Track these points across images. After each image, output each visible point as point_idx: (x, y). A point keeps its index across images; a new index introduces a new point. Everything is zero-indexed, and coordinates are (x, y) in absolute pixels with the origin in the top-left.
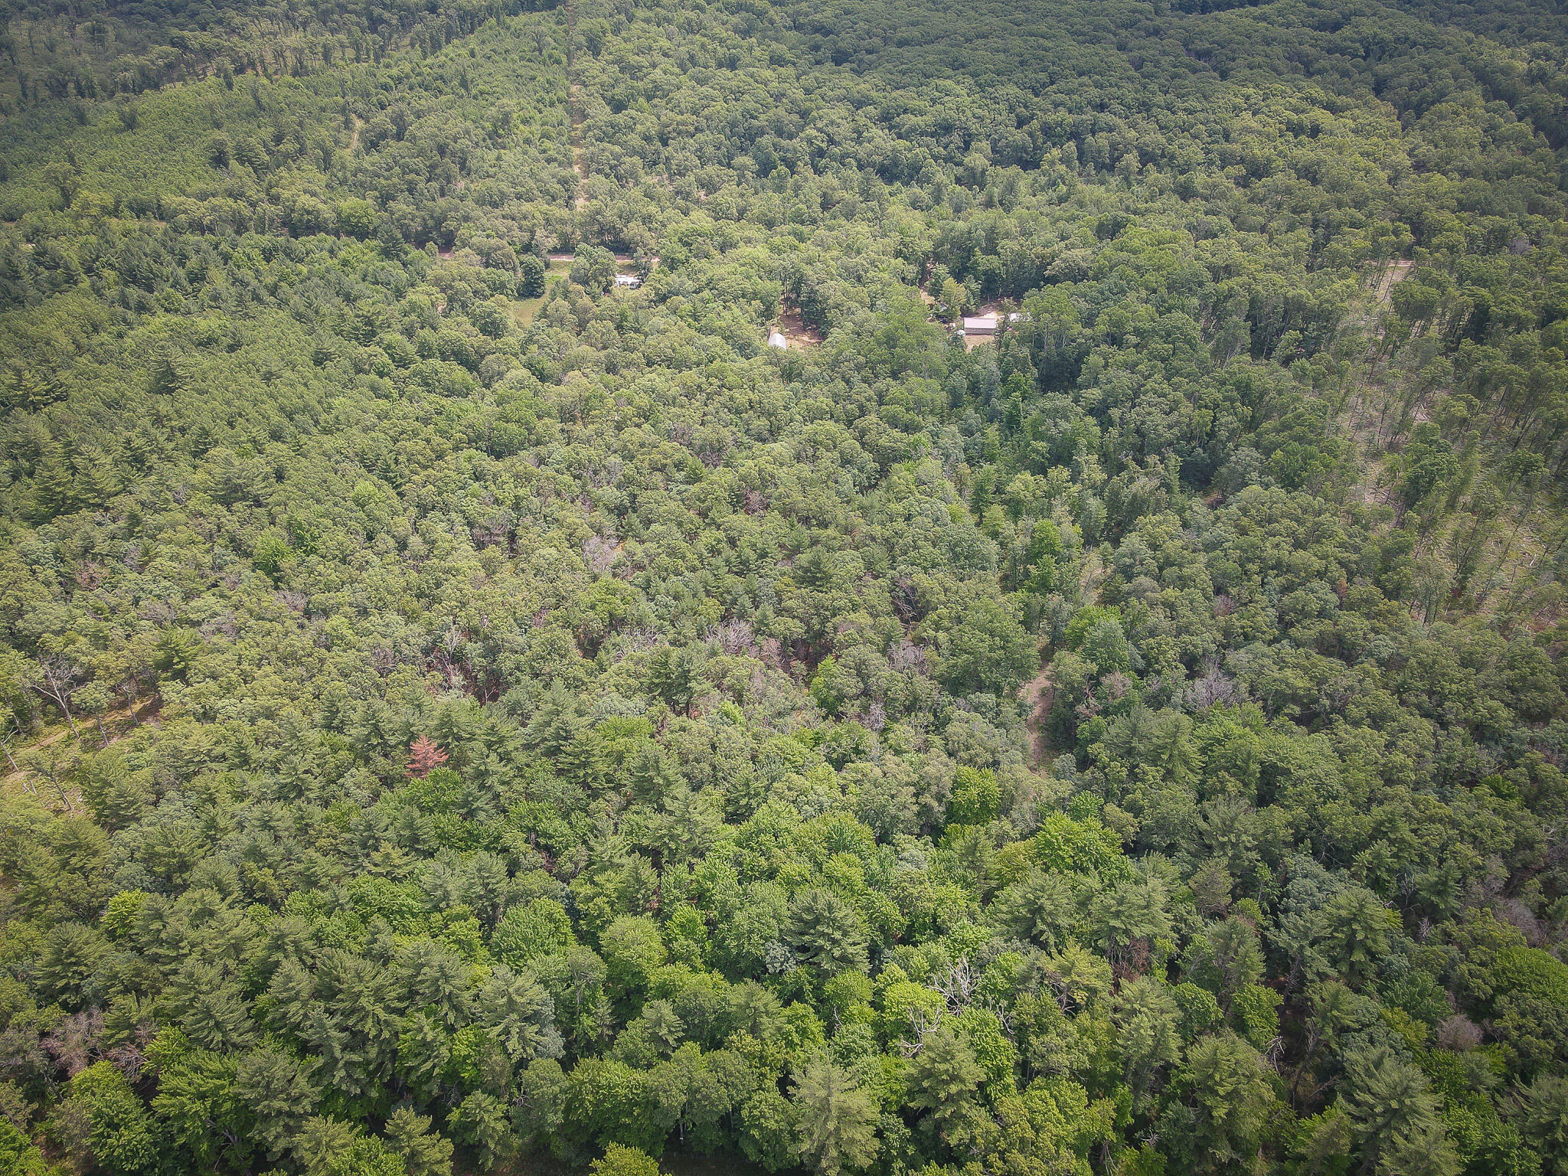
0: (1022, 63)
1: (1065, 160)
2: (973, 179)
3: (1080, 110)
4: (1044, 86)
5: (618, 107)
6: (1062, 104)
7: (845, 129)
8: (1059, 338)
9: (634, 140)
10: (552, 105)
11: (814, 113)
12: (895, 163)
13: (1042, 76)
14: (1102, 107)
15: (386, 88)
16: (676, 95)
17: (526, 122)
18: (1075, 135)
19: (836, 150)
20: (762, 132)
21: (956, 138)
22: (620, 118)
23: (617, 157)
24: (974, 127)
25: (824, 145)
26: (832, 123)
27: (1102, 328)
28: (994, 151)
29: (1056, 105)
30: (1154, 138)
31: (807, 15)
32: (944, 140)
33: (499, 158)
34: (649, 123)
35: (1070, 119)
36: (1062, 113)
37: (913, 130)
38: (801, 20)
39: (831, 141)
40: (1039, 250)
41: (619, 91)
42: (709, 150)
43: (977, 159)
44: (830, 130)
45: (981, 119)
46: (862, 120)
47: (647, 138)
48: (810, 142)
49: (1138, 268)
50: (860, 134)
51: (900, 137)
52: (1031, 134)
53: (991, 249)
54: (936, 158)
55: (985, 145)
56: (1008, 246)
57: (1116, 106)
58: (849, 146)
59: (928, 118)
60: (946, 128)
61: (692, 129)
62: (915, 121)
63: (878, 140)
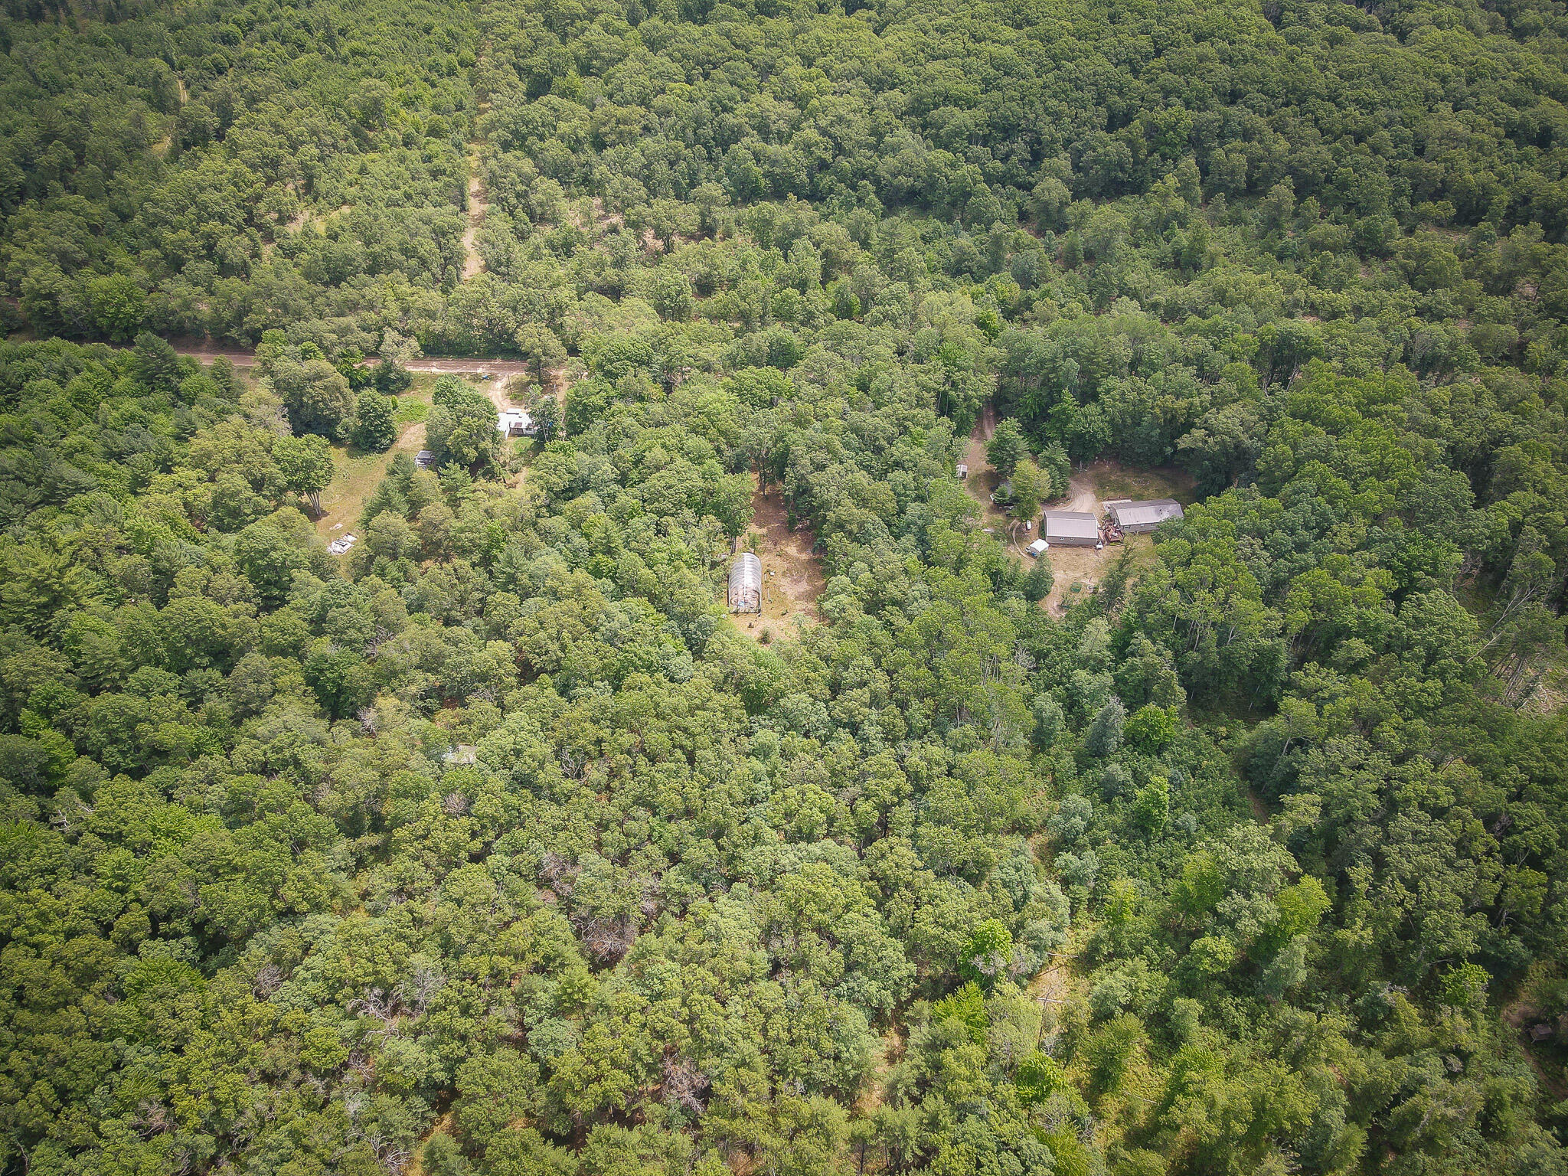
1: (1183, 189)
2: (1050, 220)
3: (1203, 103)
4: (1147, 58)
5: (539, 87)
6: (1175, 92)
7: (860, 126)
8: (1223, 632)
9: (554, 149)
11: (815, 102)
12: (932, 185)
13: (1144, 42)
14: (1233, 97)
16: (620, 71)
17: (409, 103)
18: (1195, 142)
19: (845, 163)
20: (736, 135)
21: (1020, 147)
22: (536, 110)
23: (527, 180)
24: (1047, 130)
25: (828, 156)
26: (840, 119)
27: (1300, 616)
28: (1076, 167)
29: (1167, 93)
30: (1317, 153)
32: (1003, 148)
33: (363, 171)
34: (576, 121)
35: (1189, 118)
36: (1178, 107)
37: (956, 133)
39: (839, 149)
40: (1168, 401)
41: (537, 61)
43: (1052, 188)
44: (837, 131)
45: (1056, 117)
46: (884, 116)
47: (576, 146)
48: (807, 147)
50: (880, 137)
51: (938, 142)
52: (1130, 143)
53: (1088, 395)
54: (989, 179)
55: (1062, 161)
56: (1118, 387)
57: (1257, 98)
58: (865, 158)
59: (980, 114)
60: (1008, 130)
61: (637, 129)
62: (960, 117)
63: (907, 153)
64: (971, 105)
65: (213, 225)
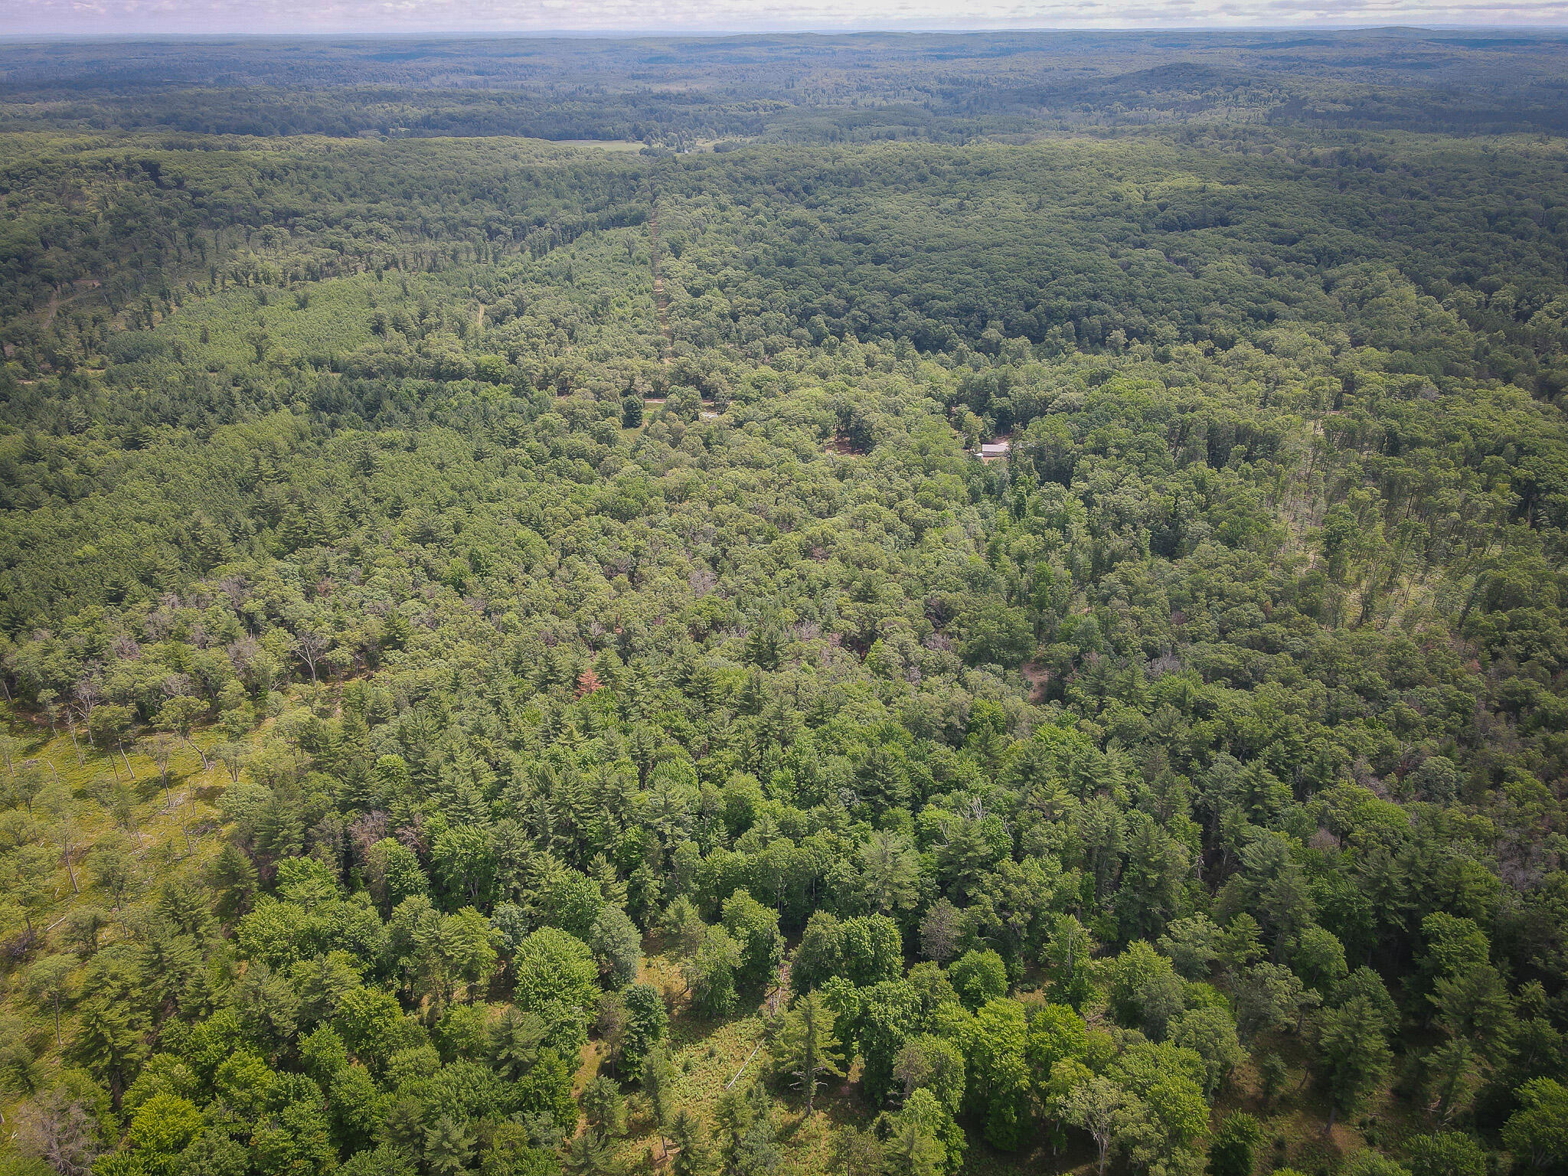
0: (1029, 264)
1: (1065, 335)
3: (1077, 298)
4: (1047, 281)
5: (696, 293)
6: (1062, 294)
7: (884, 310)
9: (711, 316)
10: (641, 293)
11: (859, 299)
13: (1046, 273)
14: (1095, 297)
15: (504, 281)
17: (620, 305)
18: (1073, 317)
19: (877, 326)
21: (975, 318)
22: (700, 301)
23: (698, 329)
24: (990, 310)
26: (874, 305)
27: (1090, 443)
29: (1057, 294)
30: (1138, 319)
31: (851, 229)
32: (966, 320)
33: (599, 331)
34: (723, 304)
35: (1069, 304)
36: (1062, 300)
37: (939, 311)
38: (846, 233)
39: (872, 319)
40: (1042, 393)
41: (699, 282)
42: (773, 324)
43: (992, 333)
44: (871, 311)
45: (995, 304)
46: (898, 305)
47: (722, 316)
48: (854, 319)
49: (1120, 403)
50: (896, 314)
51: (929, 316)
52: (1036, 316)
53: (1003, 392)
54: (958, 333)
56: (1017, 391)
57: (1106, 295)
59: (952, 303)
60: (967, 311)
62: (941, 305)
63: (911, 319)
64: (947, 299)
65: (535, 339)
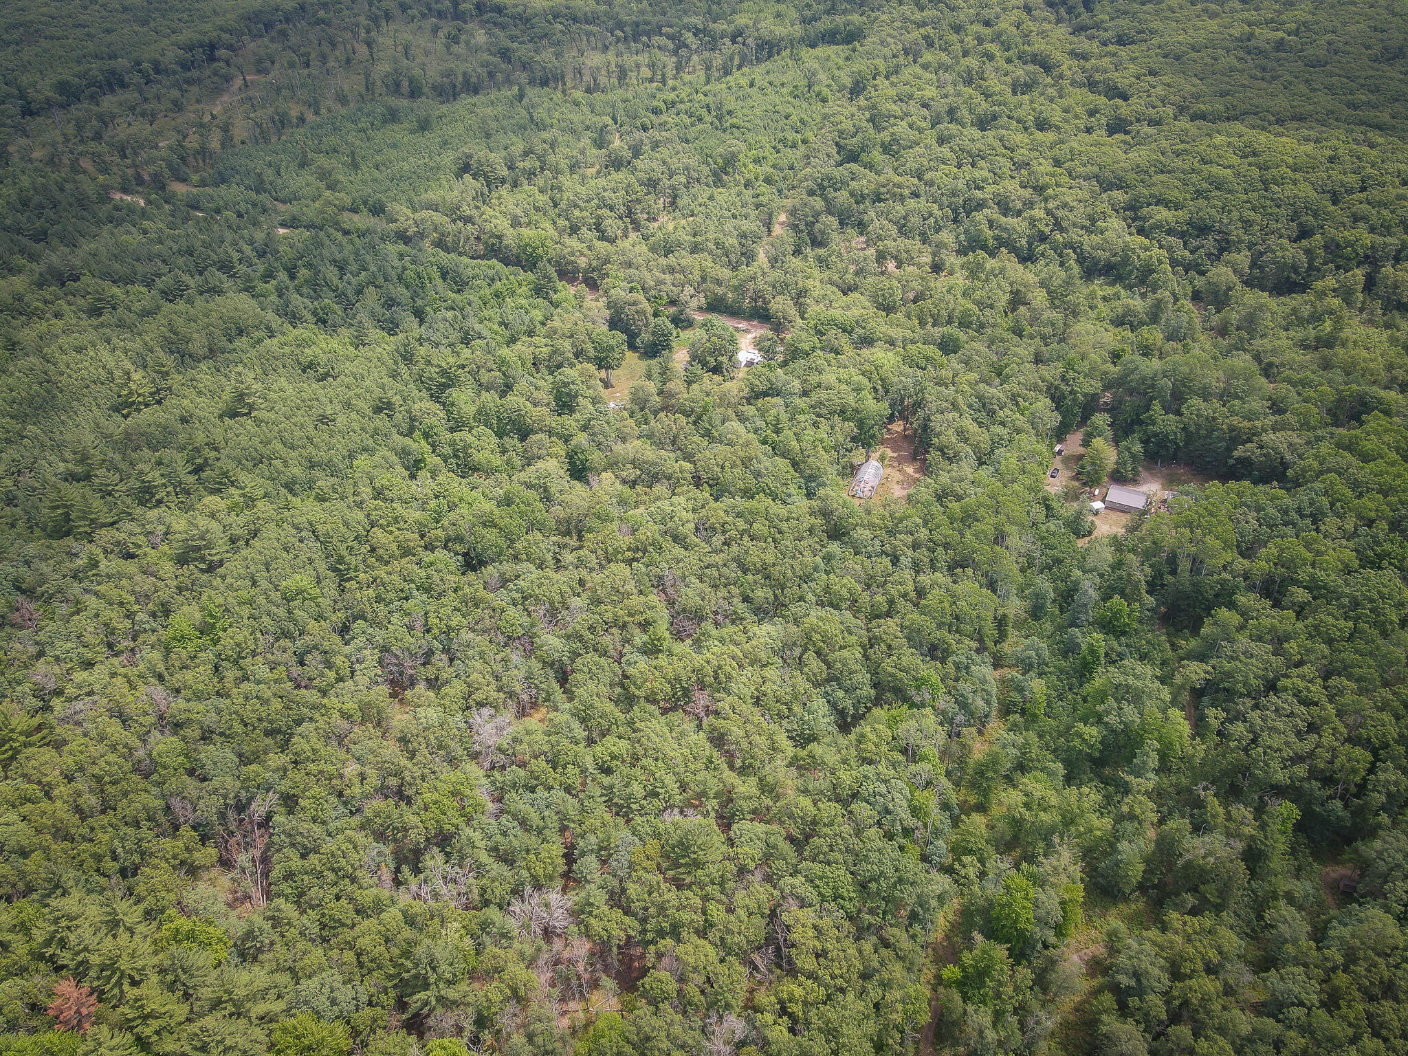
0: (1331, 160)
2: (1216, 298)
3: (1386, 229)
4: (1351, 191)
5: (846, 158)
6: (1364, 218)
7: (1078, 214)
9: (842, 198)
10: (794, 146)
11: (1050, 191)
12: (1126, 260)
13: (1353, 180)
15: (656, 111)
16: (908, 155)
17: (757, 161)
18: (1371, 260)
19: (1059, 237)
20: (981, 205)
21: (1209, 242)
22: (840, 172)
23: (816, 215)
24: (1236, 232)
25: (1047, 230)
26: (1065, 205)
27: (1261, 565)
28: (1253, 265)
29: (1356, 219)
31: (1105, 71)
32: (1194, 243)
33: (711, 198)
34: (864, 182)
35: (1368, 239)
36: (1362, 231)
37: (1158, 226)
38: (1097, 76)
39: (1058, 225)
40: (1235, 420)
41: (856, 141)
42: (915, 220)
43: (1226, 272)
44: (1060, 213)
45: (1247, 224)
46: (1103, 207)
47: (858, 198)
48: (1032, 221)
49: (1355, 485)
50: (1093, 221)
51: (1141, 231)
52: (1308, 252)
53: (1175, 404)
54: (1174, 263)
55: (1243, 258)
56: (1198, 405)
58: (1075, 235)
59: (1183, 215)
60: (1203, 230)
61: (906, 192)
62: (1163, 215)
63: (1109, 234)
64: (1178, 207)
65: (605, 212)
